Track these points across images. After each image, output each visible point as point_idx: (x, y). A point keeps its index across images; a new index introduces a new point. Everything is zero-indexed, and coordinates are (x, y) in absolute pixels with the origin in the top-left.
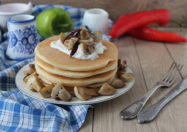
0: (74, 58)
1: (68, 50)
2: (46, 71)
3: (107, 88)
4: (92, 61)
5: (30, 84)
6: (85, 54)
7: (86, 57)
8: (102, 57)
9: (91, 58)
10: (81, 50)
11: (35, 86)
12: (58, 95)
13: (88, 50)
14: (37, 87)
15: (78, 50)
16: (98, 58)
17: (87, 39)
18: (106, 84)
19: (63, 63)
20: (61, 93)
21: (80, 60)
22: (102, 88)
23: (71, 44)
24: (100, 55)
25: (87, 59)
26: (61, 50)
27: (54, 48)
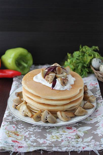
0: (55, 90)
1: (49, 83)
2: (35, 101)
3: (81, 111)
4: (68, 91)
5: (22, 111)
6: (62, 86)
7: (63, 88)
8: (74, 87)
9: (67, 88)
10: (59, 83)
11: (27, 112)
12: (46, 120)
13: (64, 83)
14: (29, 113)
15: (57, 83)
16: (71, 88)
17: (62, 74)
18: (80, 108)
19: (48, 95)
20: (49, 117)
21: (60, 91)
22: (77, 111)
23: (51, 79)
24: (72, 85)
25: (64, 89)
26: (44, 83)
27: (38, 82)
